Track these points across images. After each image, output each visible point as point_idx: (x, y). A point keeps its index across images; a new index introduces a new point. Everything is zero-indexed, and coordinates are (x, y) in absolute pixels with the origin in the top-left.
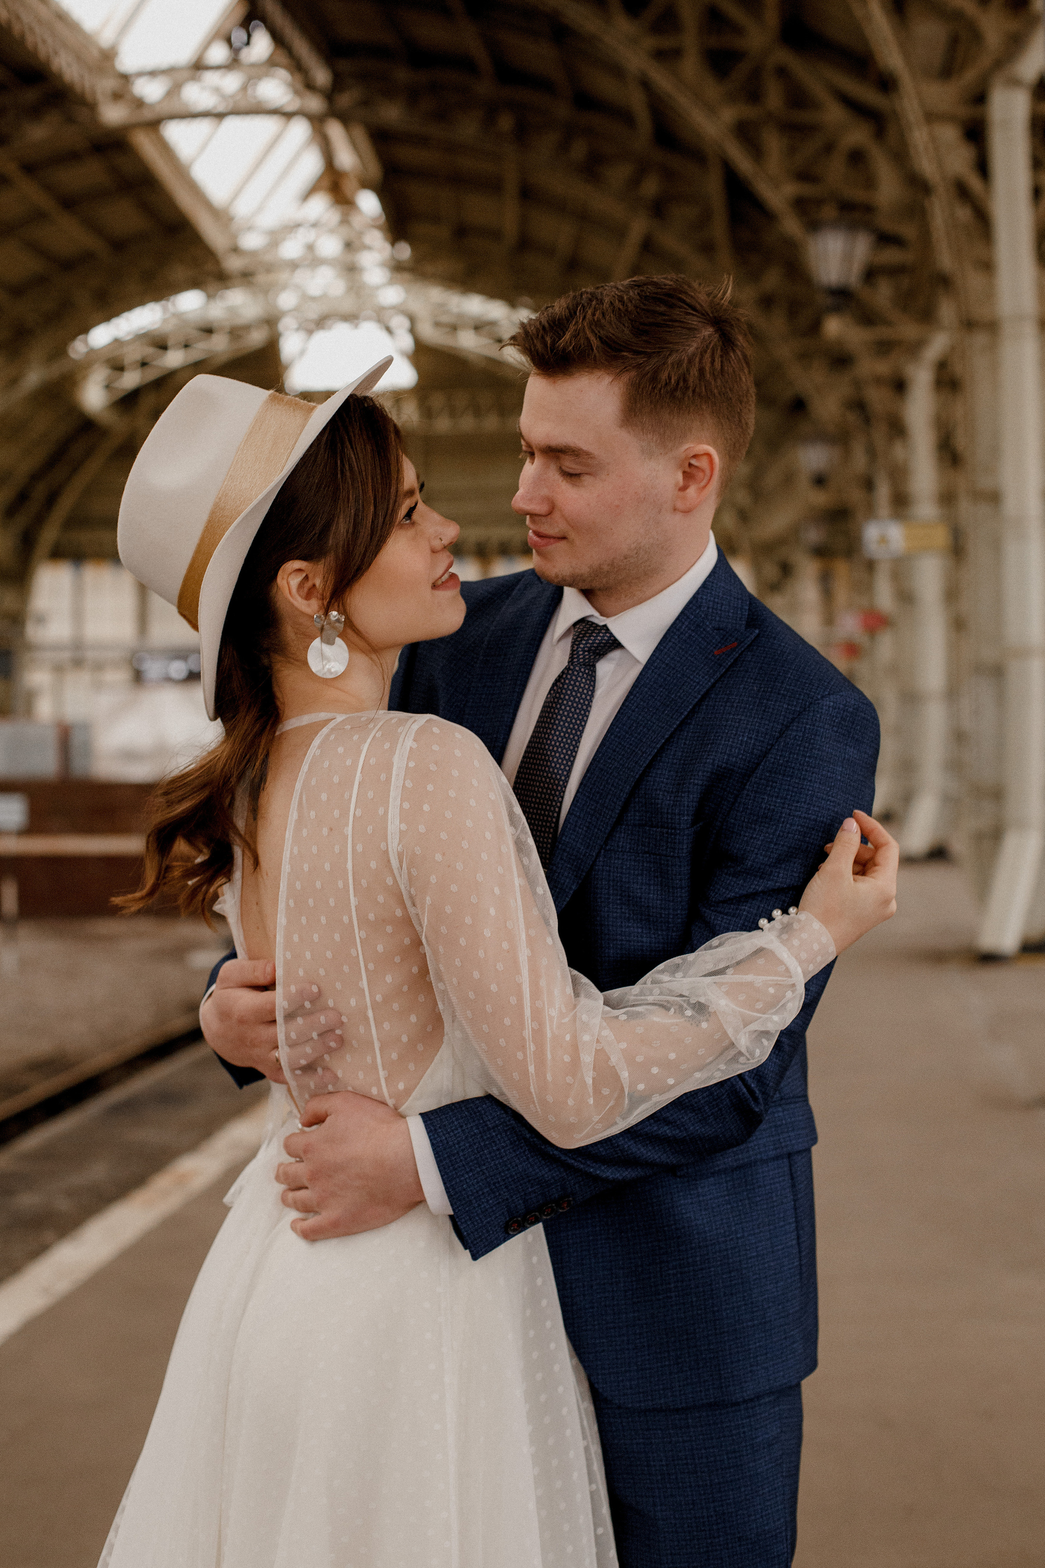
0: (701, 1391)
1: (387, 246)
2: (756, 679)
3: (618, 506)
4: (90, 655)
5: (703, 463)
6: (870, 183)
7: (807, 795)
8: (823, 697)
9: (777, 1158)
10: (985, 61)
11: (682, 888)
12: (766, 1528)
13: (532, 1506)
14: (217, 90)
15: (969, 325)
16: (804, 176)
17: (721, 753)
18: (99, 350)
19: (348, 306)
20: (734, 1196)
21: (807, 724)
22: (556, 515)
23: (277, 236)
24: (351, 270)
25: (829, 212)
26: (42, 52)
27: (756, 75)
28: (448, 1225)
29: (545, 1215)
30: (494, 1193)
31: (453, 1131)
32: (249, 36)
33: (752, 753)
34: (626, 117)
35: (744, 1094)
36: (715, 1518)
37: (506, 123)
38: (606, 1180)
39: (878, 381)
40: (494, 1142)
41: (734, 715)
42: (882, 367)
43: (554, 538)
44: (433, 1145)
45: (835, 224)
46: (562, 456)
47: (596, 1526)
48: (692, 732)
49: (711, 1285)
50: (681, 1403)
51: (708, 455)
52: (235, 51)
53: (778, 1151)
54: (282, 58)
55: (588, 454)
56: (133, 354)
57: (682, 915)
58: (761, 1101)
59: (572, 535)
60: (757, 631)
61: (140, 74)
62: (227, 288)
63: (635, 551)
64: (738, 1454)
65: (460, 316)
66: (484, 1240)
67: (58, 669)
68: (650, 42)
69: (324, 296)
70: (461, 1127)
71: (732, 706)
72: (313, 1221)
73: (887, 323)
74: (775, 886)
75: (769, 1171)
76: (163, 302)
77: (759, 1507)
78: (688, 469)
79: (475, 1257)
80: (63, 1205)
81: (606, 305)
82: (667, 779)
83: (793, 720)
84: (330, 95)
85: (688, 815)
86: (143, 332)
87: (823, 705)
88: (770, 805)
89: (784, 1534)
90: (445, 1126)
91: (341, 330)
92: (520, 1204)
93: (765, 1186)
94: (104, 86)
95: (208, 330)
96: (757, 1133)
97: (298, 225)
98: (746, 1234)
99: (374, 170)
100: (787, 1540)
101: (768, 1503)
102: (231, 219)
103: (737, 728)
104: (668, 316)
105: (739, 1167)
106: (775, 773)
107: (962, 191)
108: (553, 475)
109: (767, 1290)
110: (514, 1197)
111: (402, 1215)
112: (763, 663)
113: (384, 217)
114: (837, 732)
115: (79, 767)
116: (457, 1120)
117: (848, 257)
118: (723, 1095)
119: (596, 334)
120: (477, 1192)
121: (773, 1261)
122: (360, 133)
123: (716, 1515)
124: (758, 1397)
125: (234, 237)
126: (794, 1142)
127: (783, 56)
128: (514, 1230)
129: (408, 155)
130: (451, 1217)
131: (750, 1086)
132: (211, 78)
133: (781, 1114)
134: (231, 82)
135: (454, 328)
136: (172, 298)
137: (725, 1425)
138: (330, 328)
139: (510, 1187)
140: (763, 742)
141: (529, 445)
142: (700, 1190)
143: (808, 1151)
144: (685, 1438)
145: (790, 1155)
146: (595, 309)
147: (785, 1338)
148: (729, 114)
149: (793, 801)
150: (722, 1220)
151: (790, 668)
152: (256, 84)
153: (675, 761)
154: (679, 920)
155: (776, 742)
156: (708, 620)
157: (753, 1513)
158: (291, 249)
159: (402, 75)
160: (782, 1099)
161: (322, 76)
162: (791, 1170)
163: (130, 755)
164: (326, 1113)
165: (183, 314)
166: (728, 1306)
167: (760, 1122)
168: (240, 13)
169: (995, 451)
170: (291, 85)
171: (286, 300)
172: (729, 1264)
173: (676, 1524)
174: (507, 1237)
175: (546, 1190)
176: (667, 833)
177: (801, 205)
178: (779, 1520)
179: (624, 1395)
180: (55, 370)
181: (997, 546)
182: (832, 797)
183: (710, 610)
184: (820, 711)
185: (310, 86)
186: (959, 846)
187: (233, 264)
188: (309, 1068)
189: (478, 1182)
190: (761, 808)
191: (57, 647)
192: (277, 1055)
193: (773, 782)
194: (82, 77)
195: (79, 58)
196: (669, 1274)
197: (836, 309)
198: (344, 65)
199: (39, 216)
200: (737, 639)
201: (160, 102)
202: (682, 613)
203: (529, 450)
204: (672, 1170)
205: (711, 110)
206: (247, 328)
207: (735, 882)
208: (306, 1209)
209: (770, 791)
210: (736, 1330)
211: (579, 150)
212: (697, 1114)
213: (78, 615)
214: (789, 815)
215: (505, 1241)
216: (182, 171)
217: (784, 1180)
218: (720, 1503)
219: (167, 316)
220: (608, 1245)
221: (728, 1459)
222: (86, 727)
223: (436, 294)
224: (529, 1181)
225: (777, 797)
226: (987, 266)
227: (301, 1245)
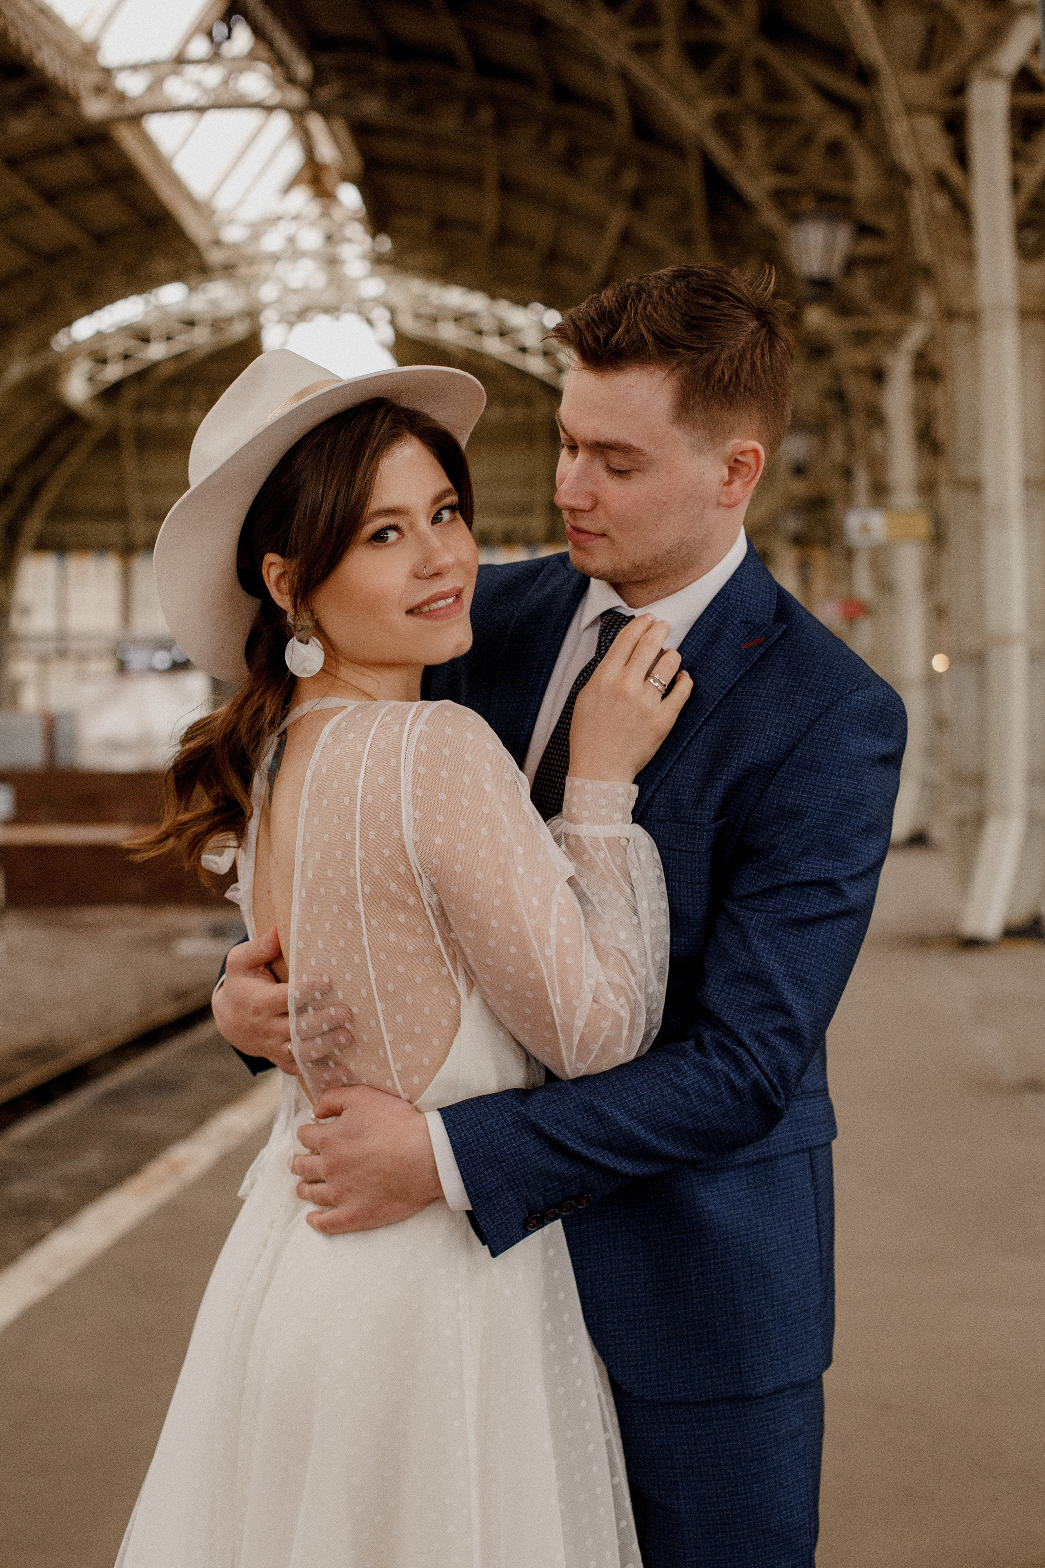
0: (720, 1385)
1: (368, 239)
2: (783, 673)
3: (665, 503)
4: (75, 646)
5: (750, 459)
6: (848, 174)
7: (834, 790)
8: (851, 692)
9: (797, 1152)
10: (965, 53)
11: (700, 883)
12: (790, 1520)
13: (554, 1501)
14: (198, 84)
15: (949, 314)
16: (783, 167)
17: (748, 748)
18: (84, 341)
19: (329, 298)
20: (754, 1190)
21: (834, 718)
22: (600, 510)
23: (258, 230)
24: (332, 262)
25: (807, 203)
26: (26, 46)
27: (734, 67)
28: (465, 1219)
29: (565, 1212)
30: (513, 1189)
31: (472, 1127)
32: (230, 30)
33: (779, 748)
34: (605, 110)
35: (766, 1088)
36: (738, 1511)
37: (486, 115)
38: (625, 1176)
39: (857, 370)
40: (513, 1138)
41: (761, 709)
42: (862, 357)
43: (594, 534)
44: (452, 1142)
45: (816, 215)
46: (611, 452)
47: (618, 1520)
48: (719, 727)
49: (732, 1278)
50: (701, 1397)
51: (756, 451)
52: (216, 45)
53: (798, 1146)
54: (263, 51)
55: (638, 450)
56: (115, 347)
57: (701, 910)
58: (783, 1096)
59: (614, 533)
60: (785, 626)
61: (123, 68)
62: (210, 281)
63: (677, 547)
64: (762, 1447)
65: (441, 308)
66: (504, 1237)
67: (43, 660)
68: (629, 36)
69: (305, 289)
70: (481, 1123)
71: (759, 701)
72: (330, 1214)
73: (865, 313)
74: (798, 878)
75: (789, 1165)
76: (145, 295)
77: (783, 1499)
78: (733, 465)
79: (494, 1254)
80: (58, 1193)
81: (656, 298)
82: (695, 775)
83: (821, 715)
84: (311, 89)
85: (710, 810)
86: (125, 324)
87: (851, 699)
88: (796, 800)
89: (807, 1525)
90: (464, 1122)
91: (322, 321)
92: (539, 1200)
93: (785, 1180)
94: (86, 80)
95: (191, 323)
96: (777, 1127)
97: (280, 218)
98: (767, 1227)
99: (355, 163)
100: (810, 1532)
101: (792, 1495)
102: (213, 212)
103: (764, 722)
104: (717, 310)
105: (759, 1162)
106: (802, 768)
107: (942, 181)
108: (599, 470)
109: (789, 1284)
110: (534, 1194)
111: (419, 1211)
112: (791, 657)
113: (364, 210)
114: (865, 726)
115: (64, 757)
116: (476, 1116)
117: (829, 248)
118: (746, 1089)
119: (649, 329)
120: (497, 1189)
121: (794, 1255)
122: (340, 126)
123: (740, 1508)
124: (779, 1391)
125: (216, 230)
126: (814, 1136)
127: (761, 48)
128: (533, 1227)
129: (388, 148)
130: (468, 1213)
131: (772, 1081)
132: (192, 72)
133: (801, 1108)
134: (212, 76)
135: (435, 320)
136: (154, 291)
137: (748, 1418)
138: (311, 320)
139: (529, 1184)
140: (790, 737)
141: (572, 439)
142: (720, 1184)
143: (829, 1144)
144: (708, 1431)
145: (810, 1149)
146: (646, 303)
147: (806, 1333)
148: (708, 107)
149: (820, 795)
150: (743, 1213)
151: (817, 663)
152: (237, 78)
153: (703, 756)
154: (700, 915)
155: (803, 737)
156: (736, 613)
157: (777, 1506)
158: (272, 242)
159: (383, 68)
160: (802, 1093)
161: (303, 70)
162: (811, 1164)
163: (115, 745)
164: (342, 1107)
165: (167, 306)
166: (748, 1300)
167: (782, 1117)
168: (220, 7)
169: (976, 441)
170: (272, 79)
171: (268, 292)
172: (749, 1257)
173: (699, 1517)
174: (526, 1233)
175: (566, 1186)
176: (687, 829)
177: (780, 197)
178: (802, 1512)
179: (643, 1387)
180: (39, 363)
181: (977, 534)
182: (861, 790)
183: (739, 603)
184: (848, 705)
185: (291, 79)
186: (939, 832)
187: (215, 257)
188: (322, 1062)
189: (497, 1179)
190: (787, 803)
191: (41, 638)
192: (289, 1047)
193: (799, 777)
194: (65, 72)
195: (61, 51)
196: (690, 1267)
197: (817, 300)
198: (325, 59)
199: (22, 209)
200: (764, 633)
201: (142, 96)
202: (711, 605)
203: (571, 444)
204: (693, 1164)
205: (690, 102)
206: (229, 320)
207: (759, 877)
208: (324, 1203)
209: (796, 786)
210: (756, 1323)
211: (558, 143)
212: (720, 1108)
213: (62, 606)
214: (815, 809)
215: (524, 1236)
216: (163, 164)
217: (805, 1174)
218: (744, 1496)
219: (150, 308)
220: (628, 1237)
221: (753, 1451)
222: (71, 717)
223: (417, 286)
224: (549, 1177)
225: (803, 792)
226: (969, 257)
227: (318, 1239)
